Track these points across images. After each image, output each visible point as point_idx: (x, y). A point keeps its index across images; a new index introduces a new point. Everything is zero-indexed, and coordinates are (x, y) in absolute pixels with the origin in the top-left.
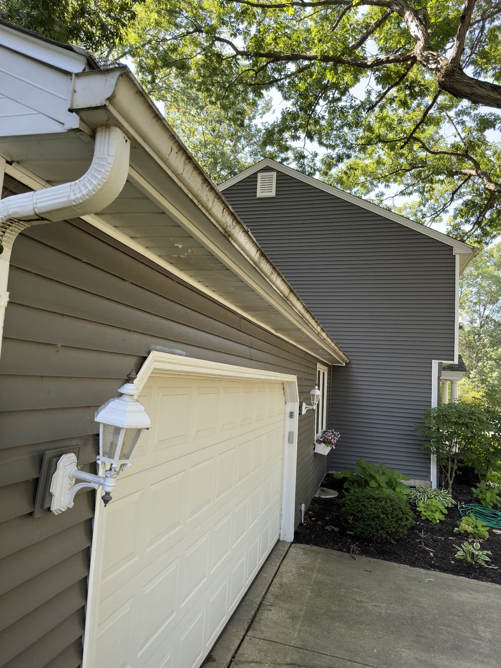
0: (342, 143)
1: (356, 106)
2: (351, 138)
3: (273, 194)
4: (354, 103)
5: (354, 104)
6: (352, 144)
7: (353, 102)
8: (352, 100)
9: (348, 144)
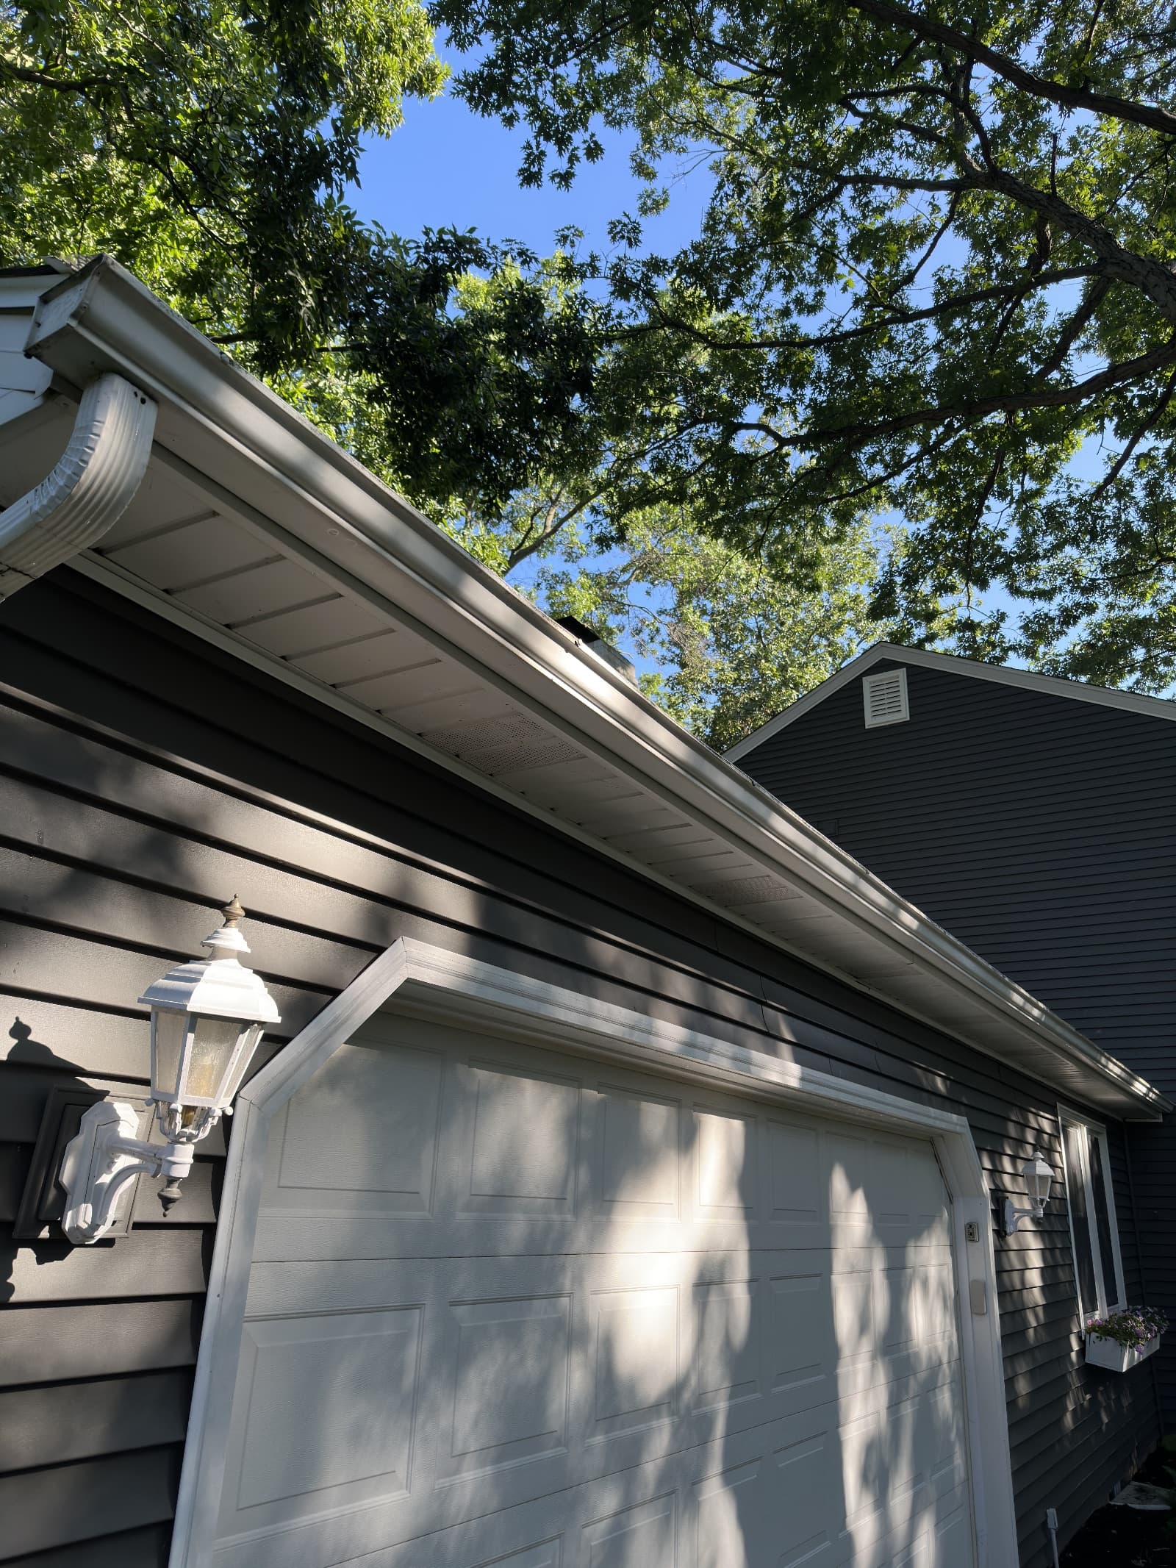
0: (1069, 582)
1: (1083, 496)
2: (1088, 569)
3: (904, 715)
4: (1075, 491)
5: (1076, 494)
6: (1093, 580)
7: (1073, 489)
8: (1070, 485)
9: (1084, 581)
